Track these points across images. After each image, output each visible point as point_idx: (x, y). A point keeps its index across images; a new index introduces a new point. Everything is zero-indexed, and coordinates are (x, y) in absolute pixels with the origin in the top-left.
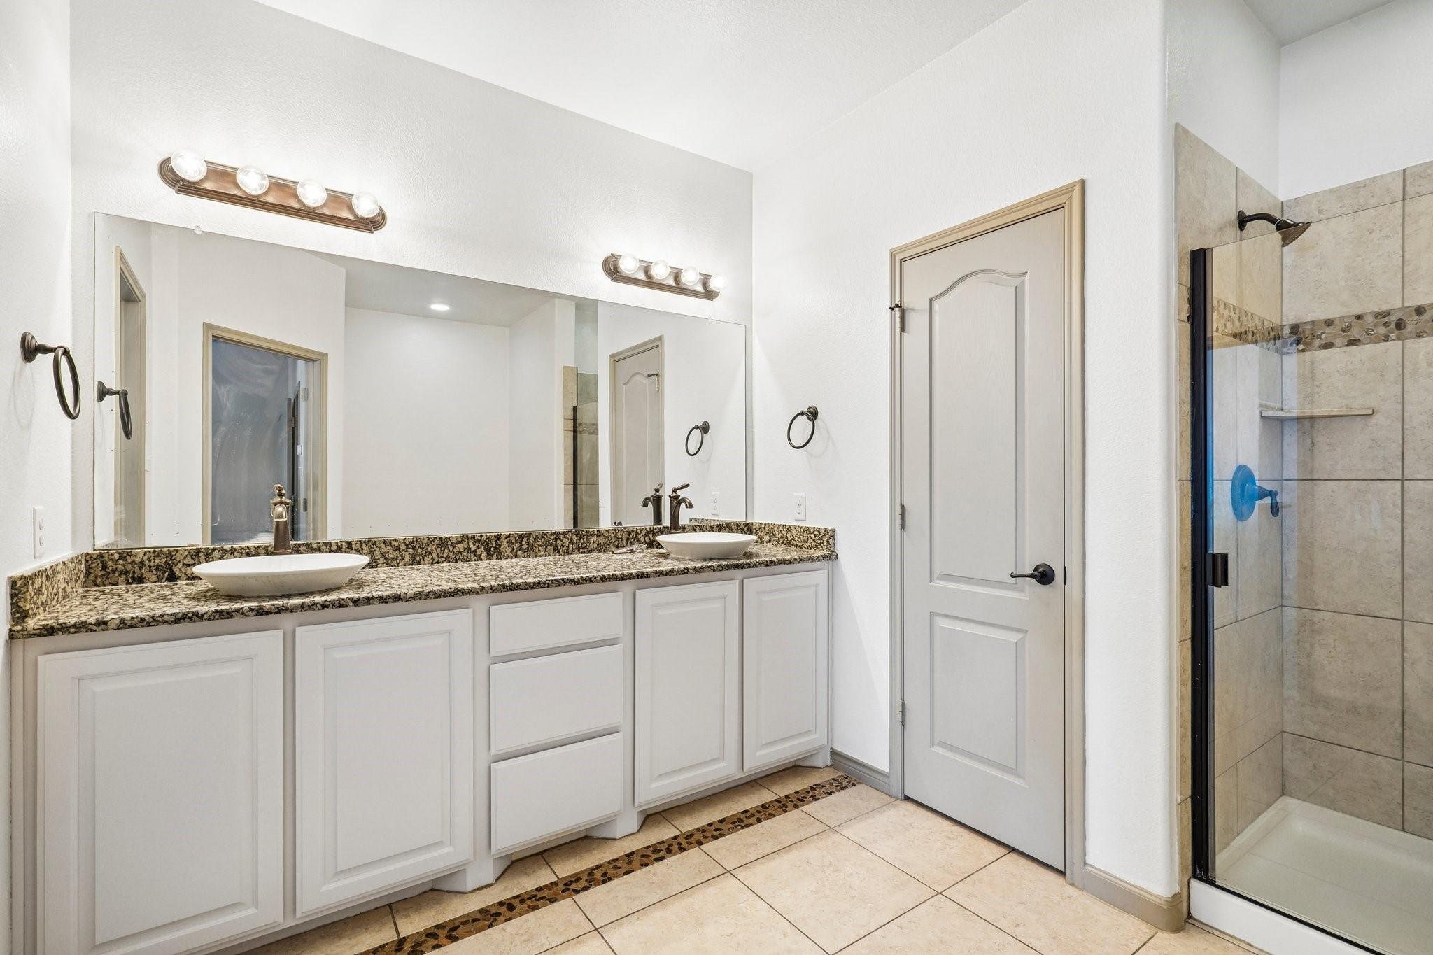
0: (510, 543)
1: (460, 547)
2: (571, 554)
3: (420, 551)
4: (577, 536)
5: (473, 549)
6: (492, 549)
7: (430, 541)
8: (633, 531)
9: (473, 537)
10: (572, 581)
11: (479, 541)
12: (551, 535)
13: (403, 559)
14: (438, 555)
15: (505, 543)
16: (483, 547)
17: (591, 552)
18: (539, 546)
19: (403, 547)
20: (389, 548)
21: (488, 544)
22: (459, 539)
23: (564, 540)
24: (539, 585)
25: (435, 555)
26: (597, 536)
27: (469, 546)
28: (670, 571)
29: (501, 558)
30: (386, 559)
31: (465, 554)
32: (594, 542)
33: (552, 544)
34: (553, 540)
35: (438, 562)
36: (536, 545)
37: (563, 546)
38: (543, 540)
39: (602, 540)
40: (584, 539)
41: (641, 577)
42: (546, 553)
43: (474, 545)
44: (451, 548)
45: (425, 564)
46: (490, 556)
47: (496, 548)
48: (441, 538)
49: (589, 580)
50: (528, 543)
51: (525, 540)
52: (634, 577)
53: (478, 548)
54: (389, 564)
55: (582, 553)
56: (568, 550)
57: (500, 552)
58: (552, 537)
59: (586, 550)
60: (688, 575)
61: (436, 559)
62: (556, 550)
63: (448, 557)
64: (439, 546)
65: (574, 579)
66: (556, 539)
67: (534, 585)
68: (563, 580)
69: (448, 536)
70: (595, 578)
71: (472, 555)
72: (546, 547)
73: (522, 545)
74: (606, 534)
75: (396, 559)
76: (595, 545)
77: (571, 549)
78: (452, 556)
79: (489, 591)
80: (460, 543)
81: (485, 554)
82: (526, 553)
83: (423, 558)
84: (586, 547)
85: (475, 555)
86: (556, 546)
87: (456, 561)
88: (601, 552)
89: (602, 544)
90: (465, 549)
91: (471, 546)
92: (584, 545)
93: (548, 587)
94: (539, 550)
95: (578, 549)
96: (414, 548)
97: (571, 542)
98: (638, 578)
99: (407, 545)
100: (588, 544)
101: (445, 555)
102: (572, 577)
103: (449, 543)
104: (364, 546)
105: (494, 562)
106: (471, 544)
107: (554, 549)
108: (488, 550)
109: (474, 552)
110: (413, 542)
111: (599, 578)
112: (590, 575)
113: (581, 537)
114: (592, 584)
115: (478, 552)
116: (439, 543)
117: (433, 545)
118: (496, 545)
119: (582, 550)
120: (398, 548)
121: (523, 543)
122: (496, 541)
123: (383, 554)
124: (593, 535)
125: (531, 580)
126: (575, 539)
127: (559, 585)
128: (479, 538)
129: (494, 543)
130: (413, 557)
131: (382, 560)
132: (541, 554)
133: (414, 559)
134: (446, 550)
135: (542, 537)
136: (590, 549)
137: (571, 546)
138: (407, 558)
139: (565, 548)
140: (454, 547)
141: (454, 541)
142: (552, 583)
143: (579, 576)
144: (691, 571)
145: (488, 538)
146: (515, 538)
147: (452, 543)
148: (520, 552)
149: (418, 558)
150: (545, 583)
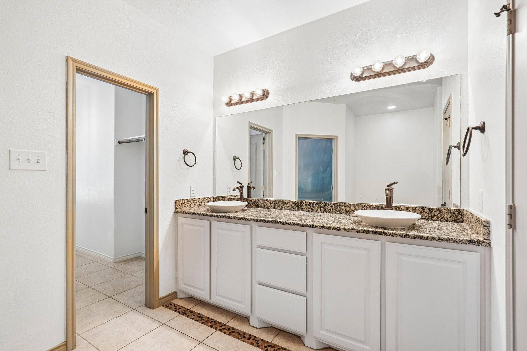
0: (306, 205)
1: (288, 205)
2: (332, 213)
3: (276, 204)
4: (334, 205)
5: (293, 206)
6: (299, 207)
7: (279, 201)
8: (365, 206)
9: (293, 201)
10: (281, 223)
11: (294, 203)
12: (323, 204)
13: (272, 207)
14: (281, 207)
15: (304, 205)
16: (296, 206)
17: (341, 213)
18: (318, 208)
19: (272, 203)
20: (268, 202)
21: (298, 205)
22: (288, 202)
23: (328, 206)
24: (269, 222)
25: (281, 206)
26: (345, 206)
27: (291, 205)
28: (329, 227)
29: (302, 211)
30: (267, 206)
31: (290, 207)
32: (343, 209)
33: (323, 208)
34: (323, 206)
35: (282, 209)
36: (316, 207)
37: (328, 209)
38: (319, 205)
39: (347, 209)
40: (338, 207)
41: (313, 227)
42: (321, 211)
43: (293, 204)
44: (285, 205)
45: (278, 209)
46: (298, 209)
47: (301, 207)
48: (282, 201)
49: (288, 224)
50: (313, 206)
51: (312, 204)
52: (308, 226)
53: (294, 206)
54: (268, 208)
55: (337, 213)
56: (330, 211)
57: (302, 209)
58: (323, 205)
59: (339, 212)
60: (340, 231)
61: (281, 208)
62: (325, 211)
63: (285, 208)
64: (282, 203)
65: (282, 222)
66: (325, 206)
67: (267, 221)
68: (278, 221)
69: (285, 200)
70: (291, 223)
71: (292, 208)
72: (321, 209)
73: (311, 207)
74: (349, 206)
75: (270, 206)
76: (344, 211)
77: (331, 211)
78: (286, 207)
79: (253, 220)
80: (288, 203)
81: (297, 208)
82: (312, 210)
83: (277, 207)
84: (339, 211)
85: (293, 208)
86: (325, 209)
87: (287, 209)
88: (346, 214)
89: (347, 210)
90: (290, 206)
91: (292, 205)
92: (338, 210)
93: (272, 223)
94: (317, 210)
95: (335, 211)
96: (274, 203)
97: (332, 207)
98: (311, 227)
99: (273, 202)
100: (340, 210)
101: (284, 207)
102: (282, 221)
103: (285, 203)
104: (262, 201)
105: (300, 212)
106: (292, 204)
107: (324, 210)
108: (298, 207)
109: (293, 207)
110: (274, 201)
111: (292, 224)
112: (289, 222)
113: (336, 206)
114: (289, 226)
115: (294, 207)
116: (282, 202)
117: (280, 203)
118: (301, 205)
119: (337, 212)
120: (270, 203)
121: (311, 206)
122: (301, 204)
123: (266, 204)
124: (343, 206)
125: (267, 219)
126: (333, 206)
127: (276, 223)
128: (295, 202)
129: (300, 204)
130: (274, 206)
131: (266, 206)
132: (318, 211)
133: (275, 207)
134: (284, 205)
135: (319, 204)
136: (341, 212)
137: (332, 209)
138: (273, 206)
139: (329, 210)
140: (286, 204)
141: (286, 202)
142: (274, 222)
143: (284, 221)
144: (342, 229)
145: (298, 202)
146: (308, 203)
147: (286, 203)
148: (310, 209)
149: (276, 207)
150: (271, 221)
